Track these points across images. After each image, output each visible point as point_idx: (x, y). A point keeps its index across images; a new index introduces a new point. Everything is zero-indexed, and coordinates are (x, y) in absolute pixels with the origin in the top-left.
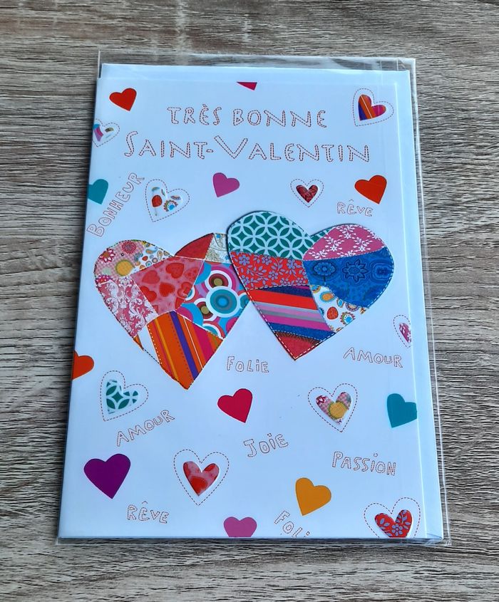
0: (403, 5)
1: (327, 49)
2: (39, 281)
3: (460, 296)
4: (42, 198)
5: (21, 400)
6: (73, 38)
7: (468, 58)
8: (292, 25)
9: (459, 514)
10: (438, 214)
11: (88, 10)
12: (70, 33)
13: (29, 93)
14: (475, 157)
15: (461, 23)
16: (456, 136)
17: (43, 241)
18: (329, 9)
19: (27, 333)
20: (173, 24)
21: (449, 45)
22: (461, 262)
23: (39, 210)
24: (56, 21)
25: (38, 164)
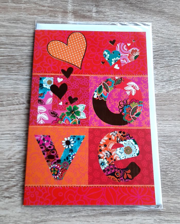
0: (153, 2)
1: (124, 19)
2: (18, 109)
3: (172, 115)
4: (19, 77)
5: (12, 154)
6: (30, 14)
7: (177, 23)
8: (111, 9)
9: (170, 198)
10: (164, 84)
11: (35, 4)
12: (29, 12)
13: (13, 36)
14: (178, 62)
15: (174, 9)
16: (171, 53)
17: (19, 94)
18: (125, 3)
19: (14, 129)
20: (67, 9)
21: (169, 18)
22: (172, 103)
23: (18, 82)
24: (23, 8)
25: (17, 64)
